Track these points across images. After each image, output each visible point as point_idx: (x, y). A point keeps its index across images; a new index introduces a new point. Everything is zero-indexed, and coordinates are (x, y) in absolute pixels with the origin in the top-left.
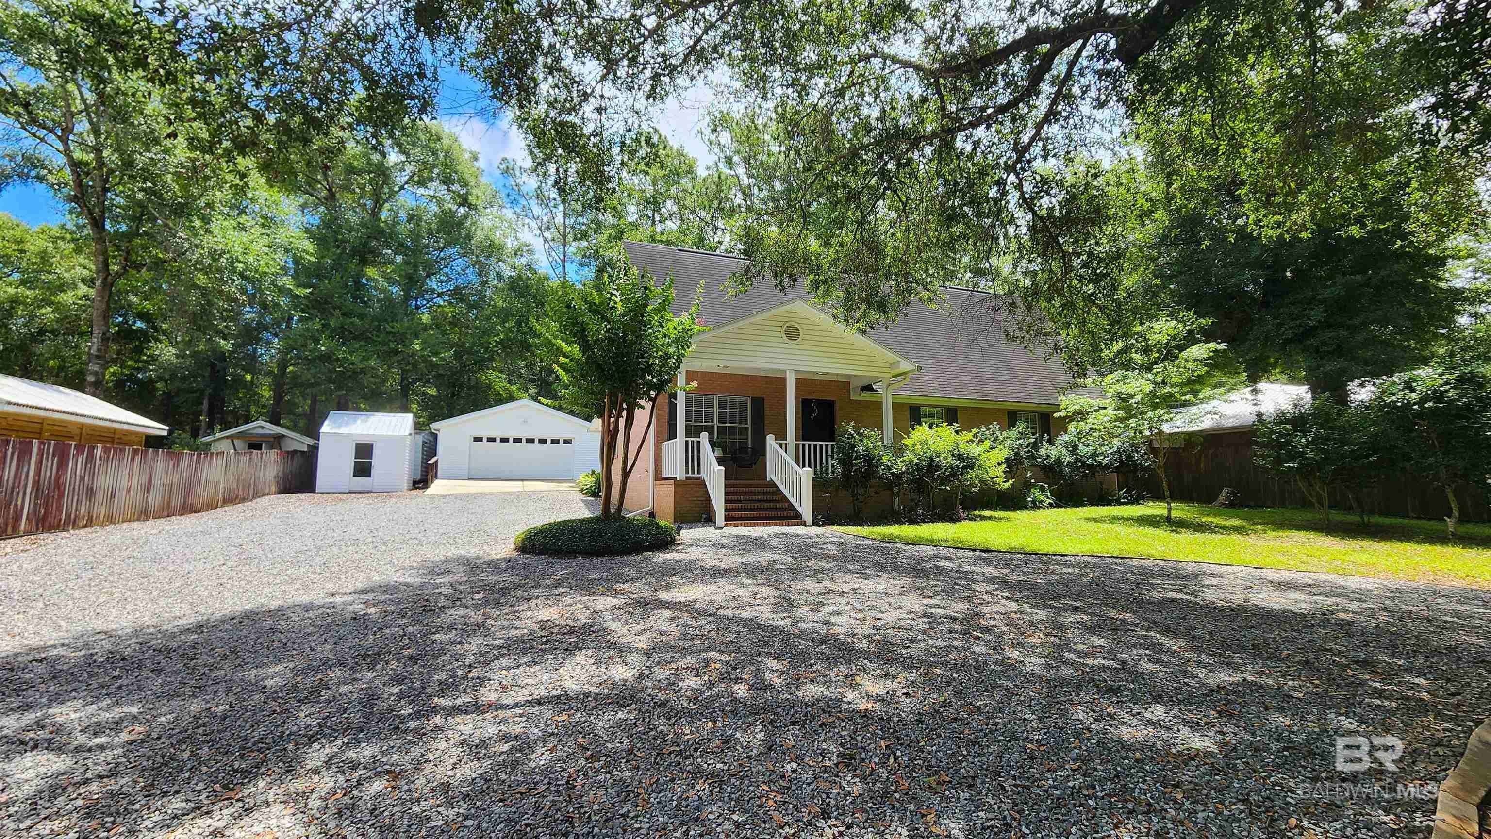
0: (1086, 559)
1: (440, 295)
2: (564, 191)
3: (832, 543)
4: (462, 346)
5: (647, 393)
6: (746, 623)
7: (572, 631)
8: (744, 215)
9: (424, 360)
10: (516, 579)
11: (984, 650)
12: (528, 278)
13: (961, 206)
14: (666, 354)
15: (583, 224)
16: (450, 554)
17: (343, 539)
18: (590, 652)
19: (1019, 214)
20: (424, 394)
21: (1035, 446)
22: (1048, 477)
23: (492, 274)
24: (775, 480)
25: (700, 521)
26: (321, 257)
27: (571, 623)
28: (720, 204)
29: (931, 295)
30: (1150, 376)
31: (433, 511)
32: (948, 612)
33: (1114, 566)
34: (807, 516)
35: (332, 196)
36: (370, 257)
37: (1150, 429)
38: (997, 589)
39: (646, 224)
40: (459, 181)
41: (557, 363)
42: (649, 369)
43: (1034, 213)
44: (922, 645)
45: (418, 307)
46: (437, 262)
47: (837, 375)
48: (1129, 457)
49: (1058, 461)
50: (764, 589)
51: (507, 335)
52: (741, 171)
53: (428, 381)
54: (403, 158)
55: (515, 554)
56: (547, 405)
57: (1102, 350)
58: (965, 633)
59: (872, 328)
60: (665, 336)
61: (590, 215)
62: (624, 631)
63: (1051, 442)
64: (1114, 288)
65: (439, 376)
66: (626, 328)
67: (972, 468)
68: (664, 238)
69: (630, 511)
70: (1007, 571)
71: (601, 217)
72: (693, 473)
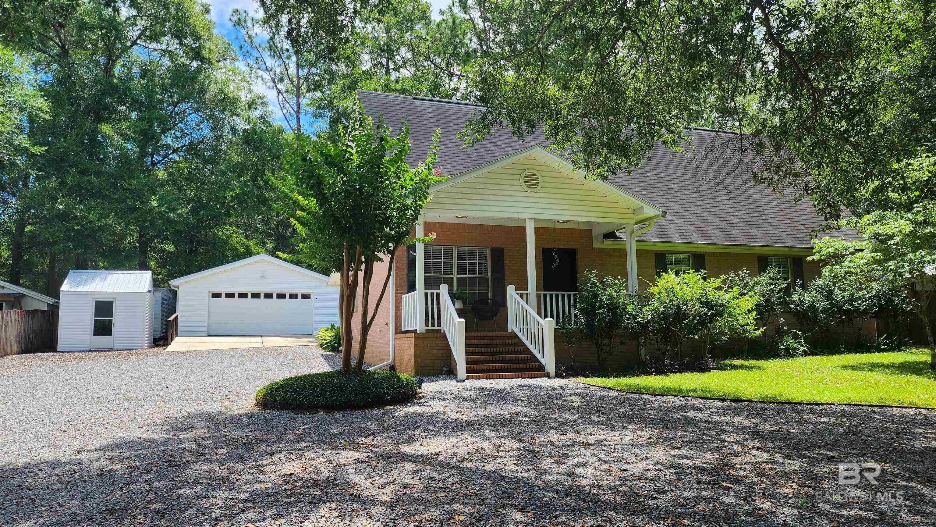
0: (843, 407)
1: (175, 151)
2: (297, 42)
3: (576, 394)
4: (199, 201)
5: (385, 246)
6: (489, 475)
7: (315, 484)
8: (479, 60)
9: (162, 215)
10: (258, 434)
11: (734, 500)
12: (263, 131)
13: (705, 44)
14: (404, 206)
15: (317, 74)
16: (192, 410)
17: (86, 398)
18: (334, 505)
19: (766, 49)
20: (163, 250)
21: (788, 291)
22: (801, 323)
23: (227, 128)
24: (516, 331)
25: (441, 374)
26: (56, 116)
27: (314, 477)
28: (455, 49)
29: (675, 137)
30: (910, 216)
31: (173, 368)
32: (697, 463)
33: (873, 415)
34: (550, 367)
35: (64, 53)
36: (105, 114)
37: (911, 272)
38: (747, 440)
39: (380, 72)
40: (191, 34)
41: (293, 216)
42: (387, 221)
43: (782, 48)
44: (670, 496)
45: (153, 164)
46: (172, 118)
47: (578, 222)
48: (890, 301)
49: (812, 306)
50: (507, 442)
51: (242, 189)
52: (476, 14)
53: (166, 239)
54: (134, 12)
55: (257, 409)
56: (285, 260)
57: (856, 190)
58: (714, 483)
59: (614, 173)
60: (402, 187)
61: (323, 66)
62: (368, 484)
63: (804, 287)
64: (869, 124)
65: (177, 233)
66: (362, 179)
67: (721, 316)
68: (399, 86)
69: (370, 365)
70: (758, 421)
71: (334, 67)
72: (433, 325)
